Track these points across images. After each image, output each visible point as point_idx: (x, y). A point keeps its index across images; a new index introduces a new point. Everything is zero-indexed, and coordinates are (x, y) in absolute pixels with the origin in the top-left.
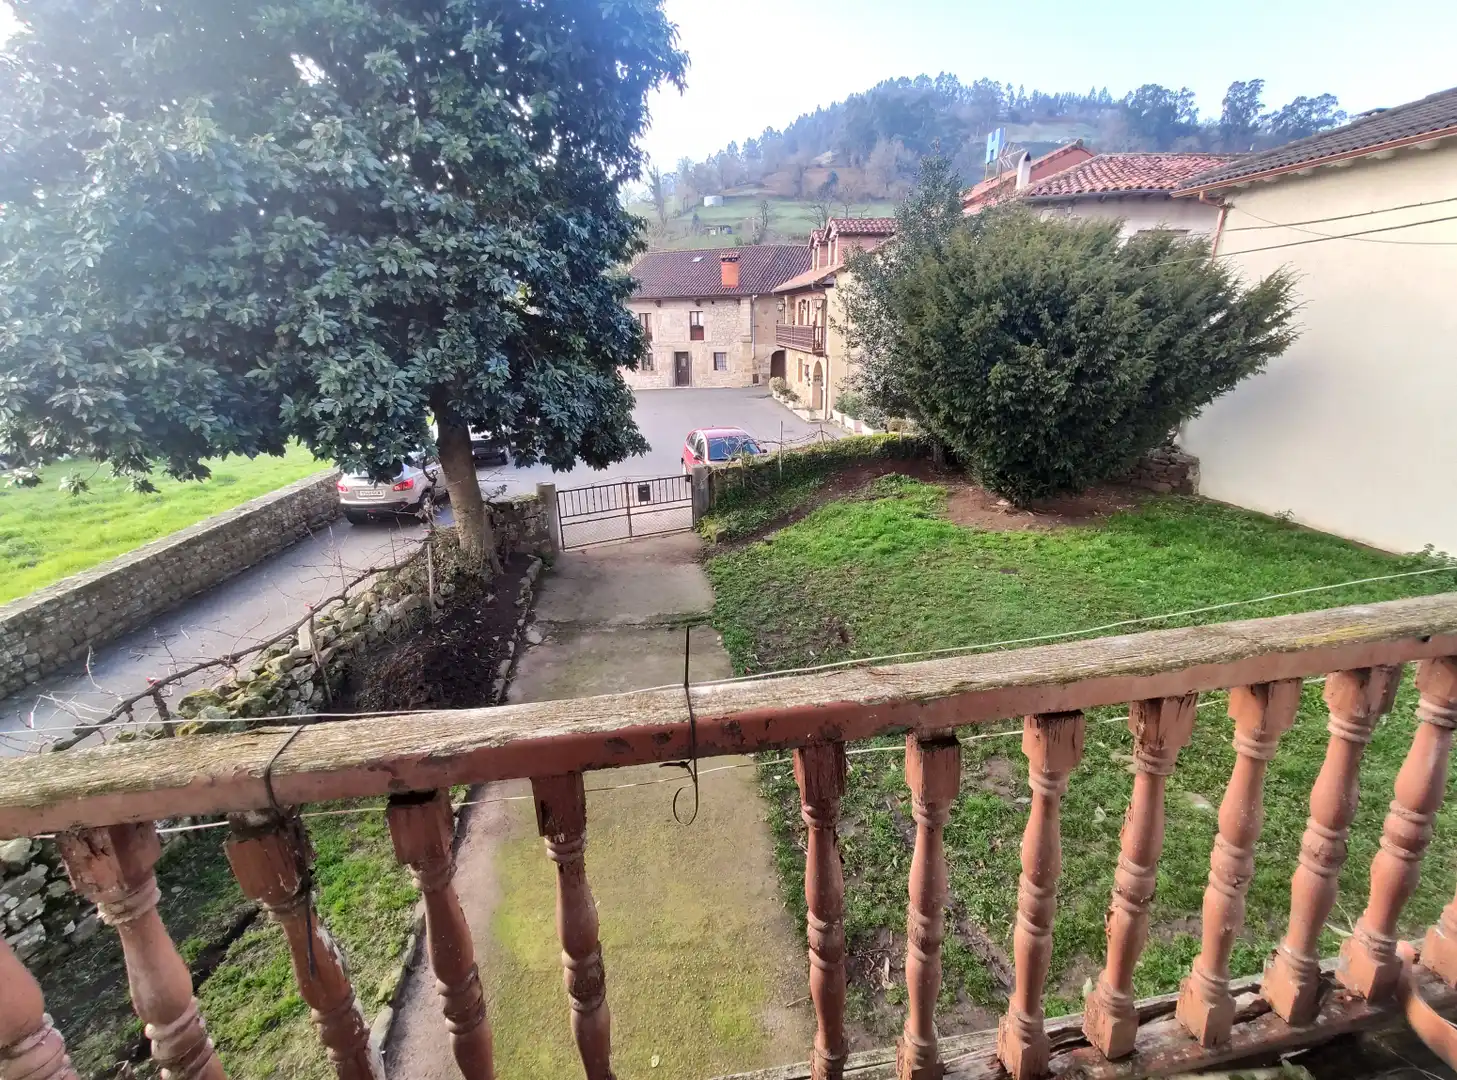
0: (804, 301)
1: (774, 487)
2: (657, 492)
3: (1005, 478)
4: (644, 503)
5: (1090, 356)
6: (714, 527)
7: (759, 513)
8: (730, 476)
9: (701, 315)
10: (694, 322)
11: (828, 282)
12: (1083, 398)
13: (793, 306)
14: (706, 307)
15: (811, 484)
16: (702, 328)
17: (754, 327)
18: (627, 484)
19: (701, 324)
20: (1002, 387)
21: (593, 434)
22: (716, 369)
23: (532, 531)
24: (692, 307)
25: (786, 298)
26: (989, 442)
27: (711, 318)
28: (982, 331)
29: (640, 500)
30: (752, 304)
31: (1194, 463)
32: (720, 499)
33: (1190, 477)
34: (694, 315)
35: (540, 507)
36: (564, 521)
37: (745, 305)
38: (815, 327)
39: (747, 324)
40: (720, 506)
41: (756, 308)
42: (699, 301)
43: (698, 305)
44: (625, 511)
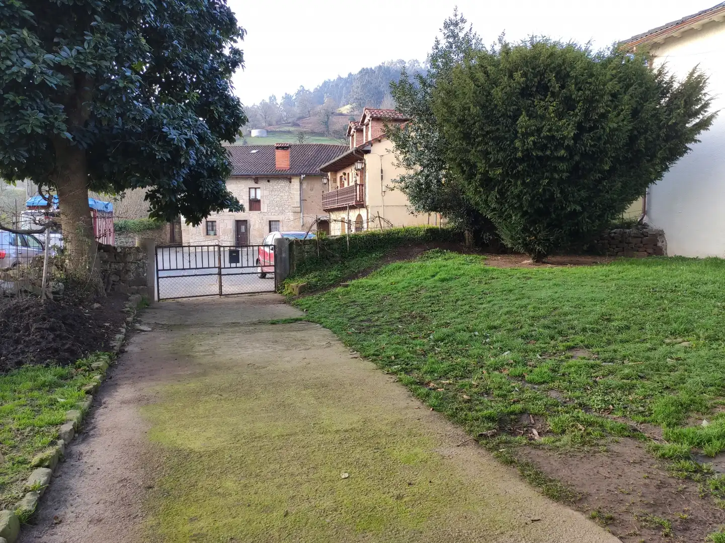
0: (345, 174)
1: (344, 258)
2: (245, 258)
4: (233, 265)
5: (586, 114)
7: (334, 273)
8: (307, 247)
9: (258, 191)
10: (253, 196)
11: (366, 149)
12: (585, 146)
13: (335, 181)
14: (263, 184)
15: (374, 255)
16: (259, 201)
17: (302, 200)
18: (219, 247)
19: (259, 197)
20: (526, 135)
22: (270, 231)
23: (132, 276)
24: (252, 184)
25: (329, 174)
26: (516, 192)
27: (266, 193)
28: (509, 95)
29: (231, 262)
30: (301, 183)
31: (661, 234)
32: (299, 265)
33: (660, 244)
34: (253, 191)
35: (141, 256)
36: (161, 274)
37: (296, 182)
38: (356, 184)
39: (297, 198)
40: (299, 271)
41: (304, 186)
42: (256, 180)
43: (256, 183)
44: (216, 271)
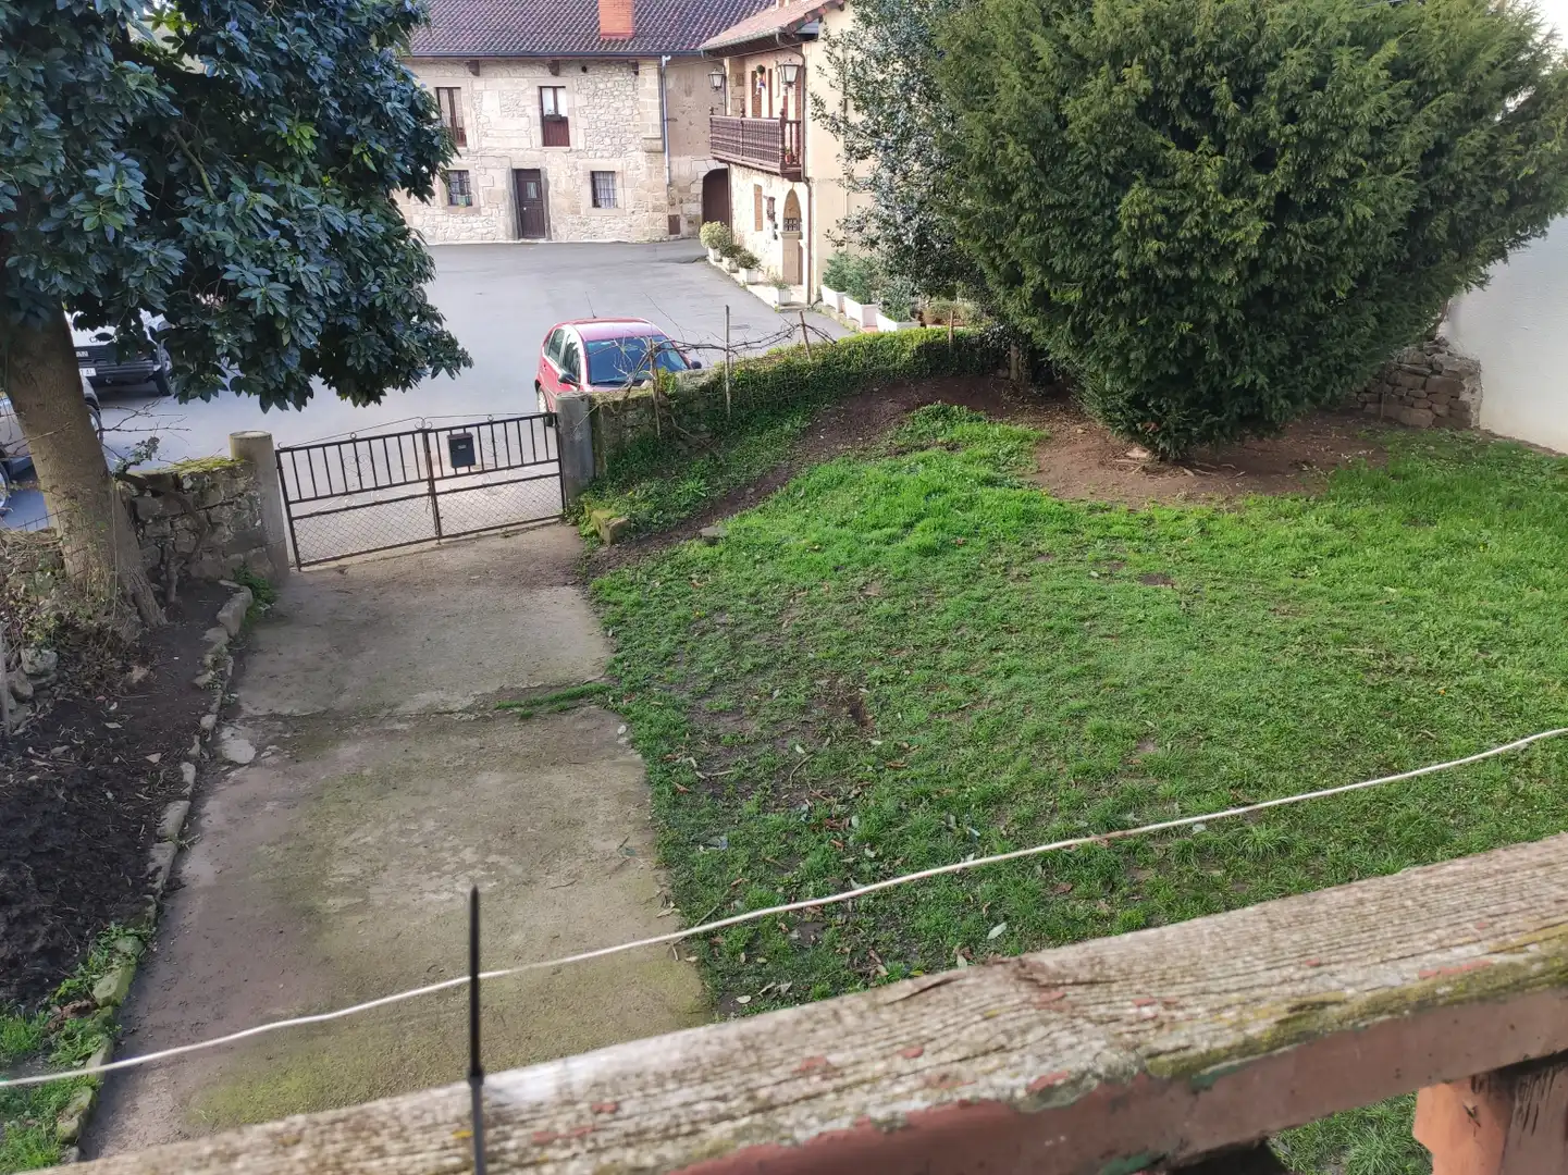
0: (762, 70)
1: (717, 433)
2: (487, 446)
3: (1143, 406)
4: (462, 470)
5: (1303, 171)
6: (605, 515)
7: (691, 485)
8: (631, 415)
9: (560, 93)
10: (549, 107)
11: (806, 30)
12: (1289, 251)
13: (740, 80)
14: (571, 79)
15: (787, 427)
16: (563, 122)
17: (667, 120)
18: (425, 432)
19: (563, 112)
20: (1140, 233)
21: (345, 330)
22: (596, 204)
23: (227, 533)
24: (544, 77)
25: (726, 62)
26: (1115, 341)
27: (580, 100)
29: (455, 464)
30: (662, 76)
31: (1472, 371)
32: (614, 460)
33: (1465, 396)
34: (548, 95)
35: (241, 484)
36: (296, 510)
37: (649, 77)
38: (784, 121)
39: (654, 115)
40: (614, 473)
41: (671, 83)
42: (555, 67)
43: (556, 73)
44: (424, 488)
